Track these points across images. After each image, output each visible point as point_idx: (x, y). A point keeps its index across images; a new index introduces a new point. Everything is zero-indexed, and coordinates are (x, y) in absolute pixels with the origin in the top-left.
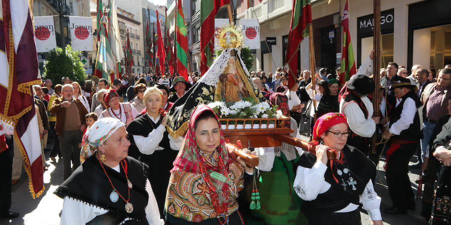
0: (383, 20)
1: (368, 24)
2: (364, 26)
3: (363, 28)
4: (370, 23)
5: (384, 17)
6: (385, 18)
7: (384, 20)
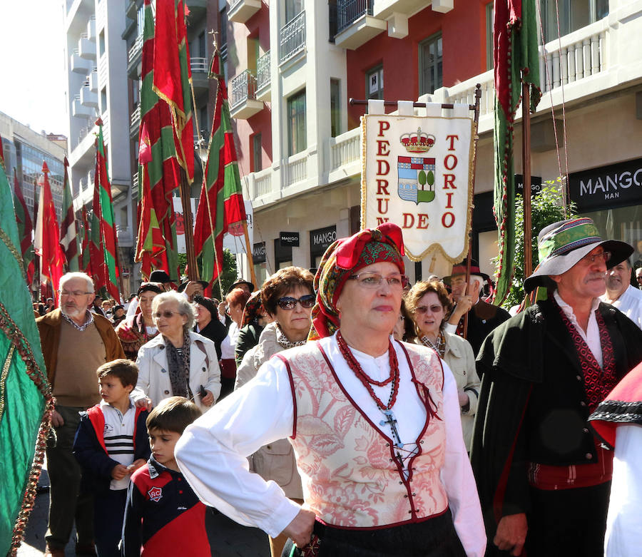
0: (627, 180)
1: (597, 187)
2: (588, 190)
3: (586, 195)
4: (602, 186)
5: (629, 174)
6: (632, 177)
7: (630, 180)
